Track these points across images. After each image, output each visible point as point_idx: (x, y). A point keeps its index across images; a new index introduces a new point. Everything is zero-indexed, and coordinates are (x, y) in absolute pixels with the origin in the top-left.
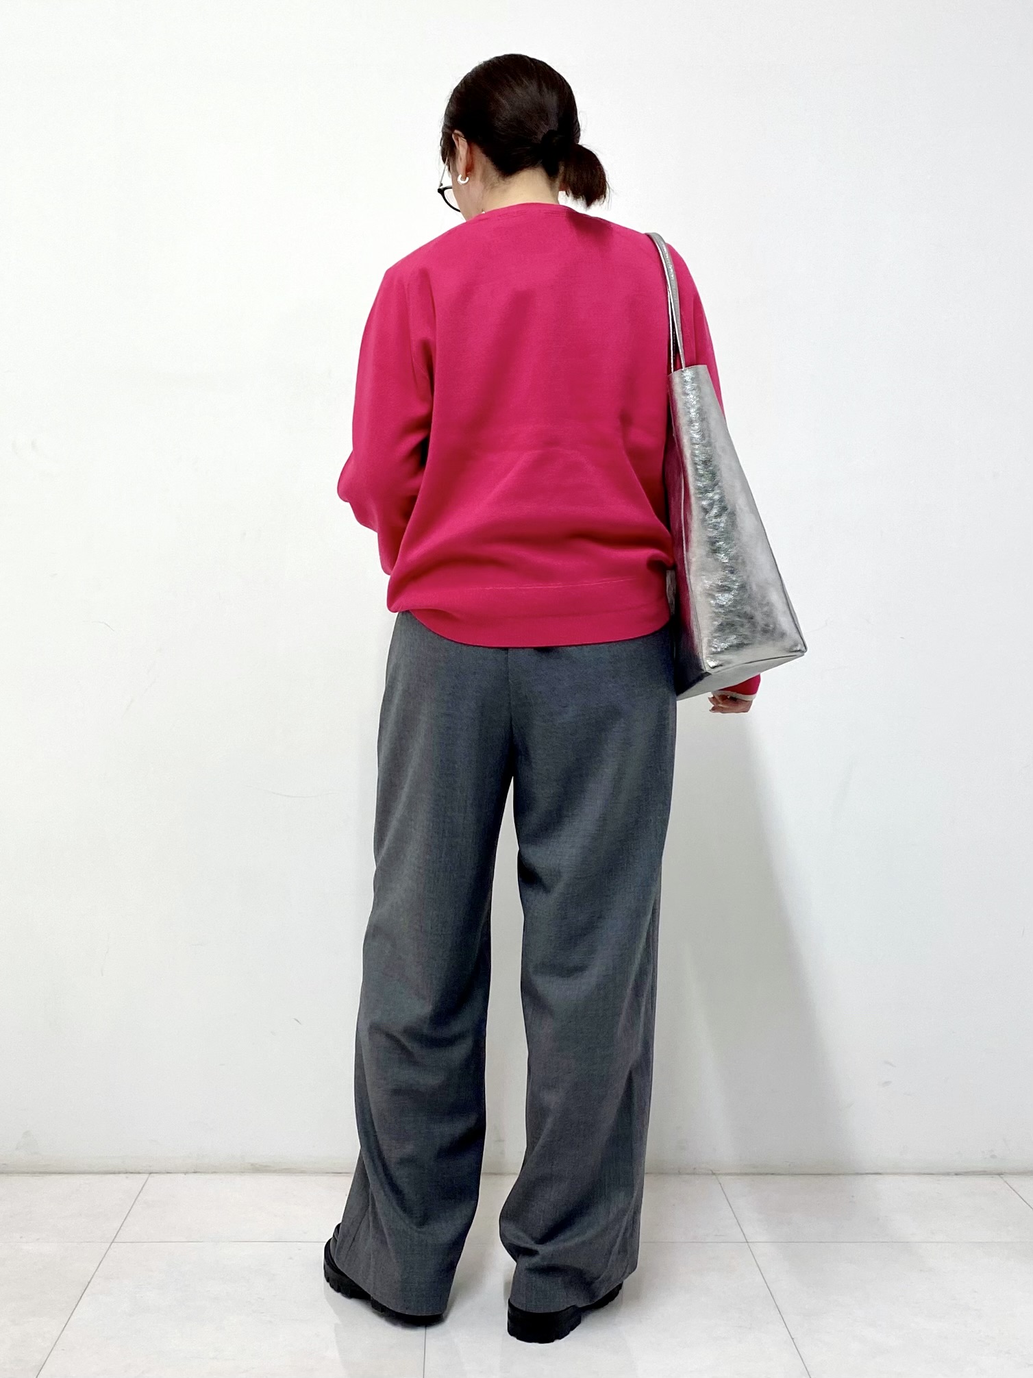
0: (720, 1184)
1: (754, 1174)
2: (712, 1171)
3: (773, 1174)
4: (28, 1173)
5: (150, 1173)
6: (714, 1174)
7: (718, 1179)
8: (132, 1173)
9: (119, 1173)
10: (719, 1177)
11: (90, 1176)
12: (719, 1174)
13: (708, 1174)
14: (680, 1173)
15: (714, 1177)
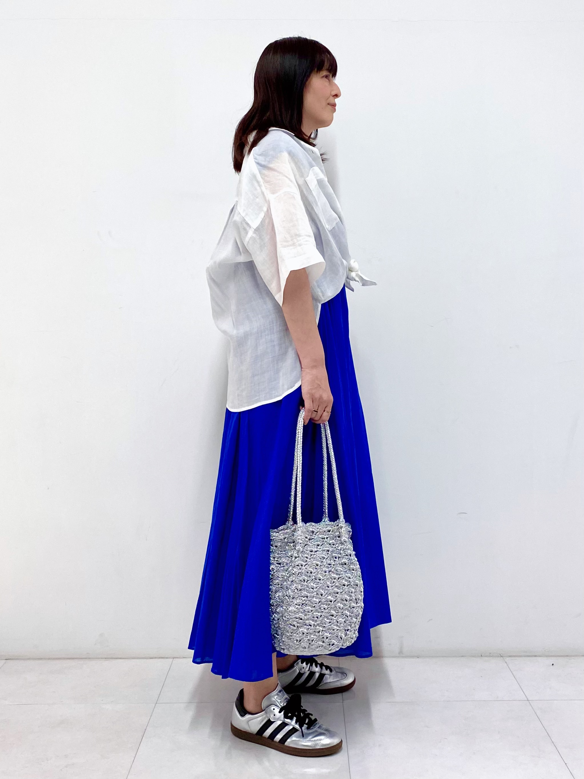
0: (506, 662)
1: (525, 656)
2: (500, 655)
3: (535, 656)
4: (102, 658)
5: (174, 658)
6: (502, 656)
7: (504, 659)
8: (163, 658)
9: (155, 658)
10: (504, 658)
11: (138, 660)
12: (504, 656)
13: (498, 656)
14: (481, 656)
15: (502, 658)
